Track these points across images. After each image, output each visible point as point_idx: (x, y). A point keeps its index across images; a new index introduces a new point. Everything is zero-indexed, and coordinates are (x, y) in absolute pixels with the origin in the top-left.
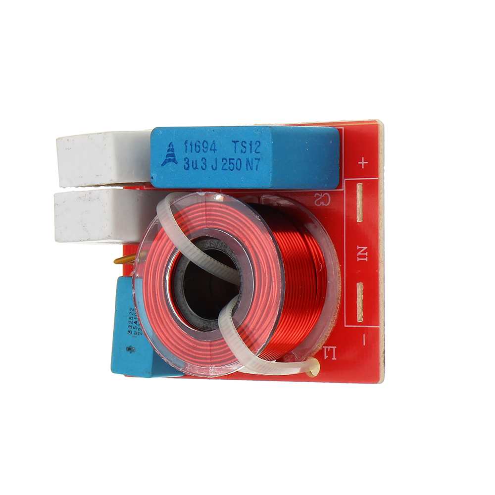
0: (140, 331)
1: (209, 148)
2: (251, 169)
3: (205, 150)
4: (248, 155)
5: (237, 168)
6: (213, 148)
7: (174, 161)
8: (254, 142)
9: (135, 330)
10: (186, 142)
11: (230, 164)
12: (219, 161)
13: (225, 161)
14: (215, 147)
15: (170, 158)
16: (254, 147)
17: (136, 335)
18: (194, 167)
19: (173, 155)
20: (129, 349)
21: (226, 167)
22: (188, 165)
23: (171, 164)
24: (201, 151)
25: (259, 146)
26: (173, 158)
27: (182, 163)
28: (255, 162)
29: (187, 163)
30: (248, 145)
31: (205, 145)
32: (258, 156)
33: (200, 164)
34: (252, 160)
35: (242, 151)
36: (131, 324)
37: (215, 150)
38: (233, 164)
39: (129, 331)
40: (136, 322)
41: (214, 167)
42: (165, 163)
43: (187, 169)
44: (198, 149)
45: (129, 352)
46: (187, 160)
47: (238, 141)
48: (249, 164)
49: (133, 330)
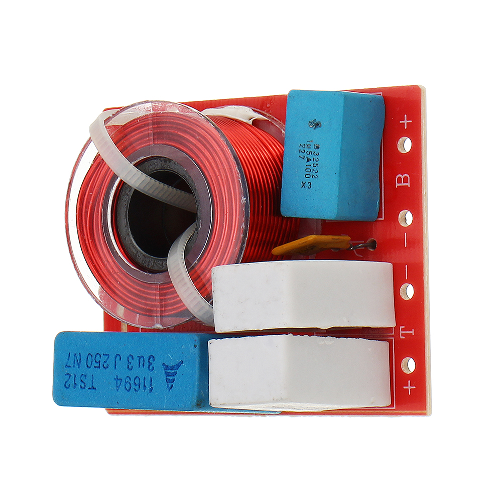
0: (302, 149)
1: (123, 383)
2: (75, 355)
3: (128, 380)
4: (79, 372)
5: (92, 356)
6: (119, 381)
7: (166, 367)
8: (72, 387)
9: (310, 150)
10: (151, 390)
11: (100, 361)
12: (111, 366)
13: (105, 366)
14: (117, 383)
15: (172, 371)
16: (71, 382)
17: (308, 143)
18: (142, 359)
19: (168, 375)
20: (317, 125)
21: (104, 358)
22: (149, 361)
23: (171, 364)
24: (132, 379)
25: (66, 382)
26: (168, 371)
27: (157, 364)
28: (71, 363)
29: (150, 364)
30: (79, 383)
31: (128, 386)
32: (67, 370)
33: (135, 363)
34: (74, 366)
35: (85, 376)
36: (316, 157)
37: (117, 379)
38: (96, 361)
39: (318, 148)
40: (308, 161)
41: (118, 357)
42: (178, 366)
43: (152, 357)
44: (137, 381)
45: (317, 121)
46: (151, 367)
47: (89, 388)
48: (77, 361)
49: (312, 150)
